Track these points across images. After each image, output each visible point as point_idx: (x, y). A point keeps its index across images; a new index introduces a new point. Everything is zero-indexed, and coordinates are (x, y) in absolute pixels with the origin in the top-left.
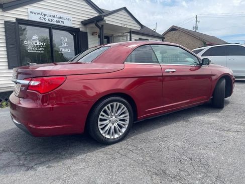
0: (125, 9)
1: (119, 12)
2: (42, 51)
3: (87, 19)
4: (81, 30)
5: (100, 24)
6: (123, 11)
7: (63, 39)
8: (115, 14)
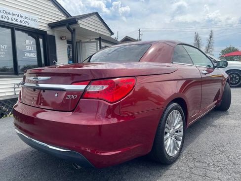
0: (97, 14)
1: (92, 17)
2: (3, 55)
3: (54, 21)
4: (48, 33)
5: (72, 27)
6: (95, 16)
7: (27, 42)
8: (88, 18)
